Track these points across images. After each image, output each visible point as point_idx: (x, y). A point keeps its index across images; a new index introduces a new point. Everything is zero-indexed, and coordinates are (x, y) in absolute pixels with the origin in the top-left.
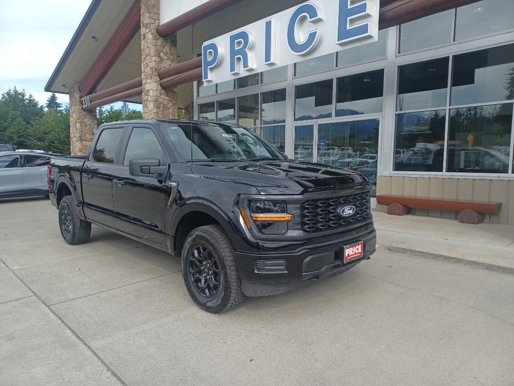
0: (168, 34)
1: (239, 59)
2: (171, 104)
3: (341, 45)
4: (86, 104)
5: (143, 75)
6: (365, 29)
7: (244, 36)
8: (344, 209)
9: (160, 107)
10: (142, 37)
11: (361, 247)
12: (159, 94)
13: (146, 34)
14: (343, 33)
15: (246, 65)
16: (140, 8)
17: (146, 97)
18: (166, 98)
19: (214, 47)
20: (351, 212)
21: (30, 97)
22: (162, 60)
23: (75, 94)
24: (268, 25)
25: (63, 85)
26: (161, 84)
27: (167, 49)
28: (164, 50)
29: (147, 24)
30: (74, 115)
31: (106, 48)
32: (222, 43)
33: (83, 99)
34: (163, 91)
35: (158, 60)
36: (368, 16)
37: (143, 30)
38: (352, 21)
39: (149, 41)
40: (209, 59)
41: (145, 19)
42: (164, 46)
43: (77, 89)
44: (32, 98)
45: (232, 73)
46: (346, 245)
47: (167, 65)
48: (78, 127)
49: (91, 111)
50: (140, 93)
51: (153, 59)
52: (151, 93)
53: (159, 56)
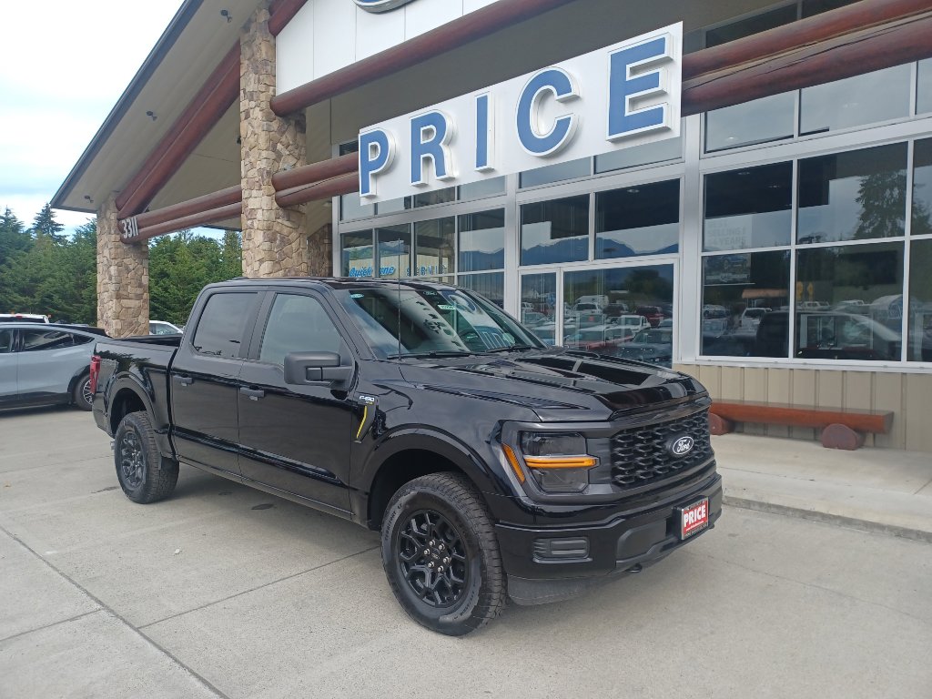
0: (291, 111)
1: (427, 160)
2: (294, 235)
3: (615, 141)
4: (129, 231)
5: (243, 184)
6: (657, 115)
7: (438, 120)
8: (677, 444)
9: (275, 240)
10: (243, 116)
11: (706, 508)
12: (273, 216)
13: (251, 111)
14: (617, 122)
15: (440, 171)
16: (239, 64)
17: (249, 222)
18: (287, 223)
19: (381, 138)
20: (687, 447)
21: (6, 214)
22: (279, 156)
23: (108, 214)
24: (482, 103)
25: (87, 197)
26: (277, 200)
27: (288, 137)
28: (283, 139)
29: (252, 93)
30: (106, 252)
31: (172, 133)
32: (397, 131)
33: (123, 222)
34: (281, 212)
35: (273, 156)
36: (663, 94)
37: (244, 104)
38: (634, 102)
39: (255, 123)
40: (372, 158)
41: (249, 82)
42: (284, 133)
43: (112, 205)
44: (11, 216)
45: (414, 183)
46: (683, 506)
47: (289, 165)
48: (112, 273)
49: (137, 244)
50: (238, 213)
51: (264, 154)
52: (259, 215)
53: (274, 149)
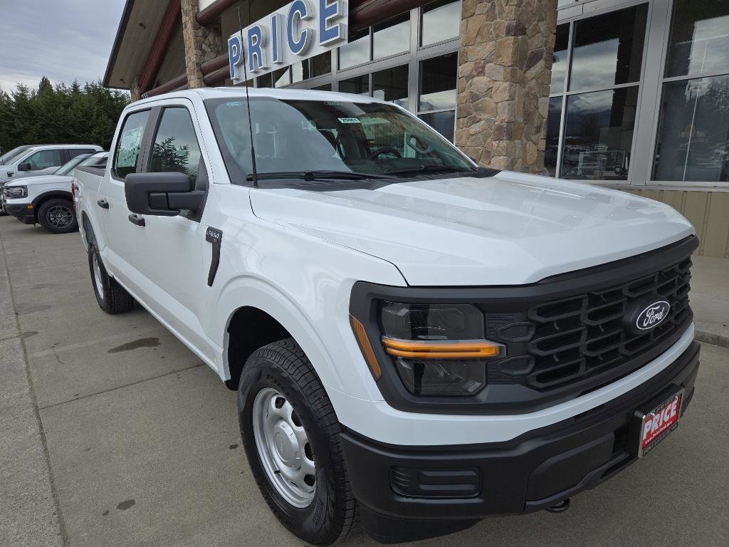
0: (209, 21)
1: (255, 56)
5: (187, 69)
10: (184, 26)
13: (187, 23)
14: (323, 34)
15: (260, 63)
22: (204, 53)
23: (135, 89)
24: (274, 21)
25: (122, 80)
26: (204, 81)
28: (207, 41)
29: (186, 11)
35: (200, 53)
36: (340, 17)
37: (184, 19)
38: (329, 22)
39: (189, 31)
40: (234, 55)
41: (185, 4)
42: (206, 37)
43: (136, 84)
47: (211, 58)
51: (195, 52)
53: (201, 49)
